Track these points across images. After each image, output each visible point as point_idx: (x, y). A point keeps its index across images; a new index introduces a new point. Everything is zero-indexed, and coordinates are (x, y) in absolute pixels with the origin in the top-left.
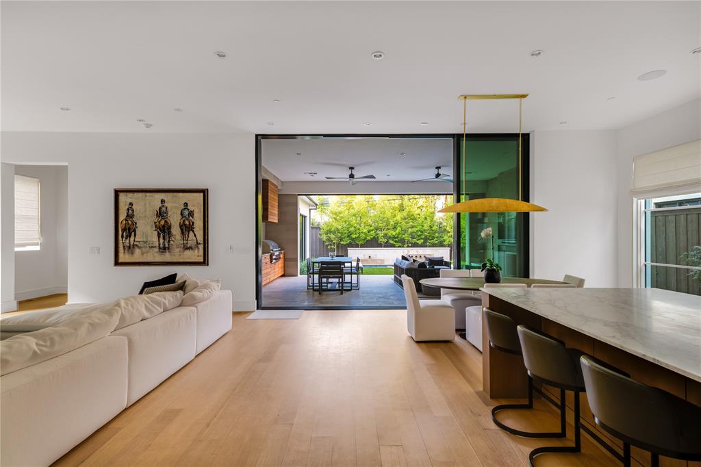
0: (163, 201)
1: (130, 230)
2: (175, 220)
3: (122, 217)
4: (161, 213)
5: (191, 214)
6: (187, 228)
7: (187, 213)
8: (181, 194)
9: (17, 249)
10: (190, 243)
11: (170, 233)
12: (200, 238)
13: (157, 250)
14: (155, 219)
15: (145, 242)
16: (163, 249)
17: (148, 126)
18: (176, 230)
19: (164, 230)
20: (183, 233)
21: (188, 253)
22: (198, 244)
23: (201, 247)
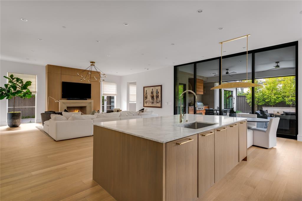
0: (152, 89)
1: (146, 98)
2: (155, 94)
3: (145, 94)
4: (152, 93)
5: (158, 93)
6: (157, 97)
7: (157, 93)
8: (156, 87)
9: (130, 103)
10: (158, 101)
11: (154, 98)
12: (160, 100)
13: (151, 103)
14: (151, 94)
15: (149, 101)
16: (153, 103)
17: (148, 69)
18: (155, 98)
19: (153, 97)
20: (156, 98)
21: (157, 104)
22: (160, 101)
23: (160, 102)
